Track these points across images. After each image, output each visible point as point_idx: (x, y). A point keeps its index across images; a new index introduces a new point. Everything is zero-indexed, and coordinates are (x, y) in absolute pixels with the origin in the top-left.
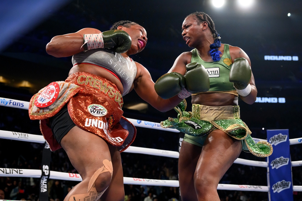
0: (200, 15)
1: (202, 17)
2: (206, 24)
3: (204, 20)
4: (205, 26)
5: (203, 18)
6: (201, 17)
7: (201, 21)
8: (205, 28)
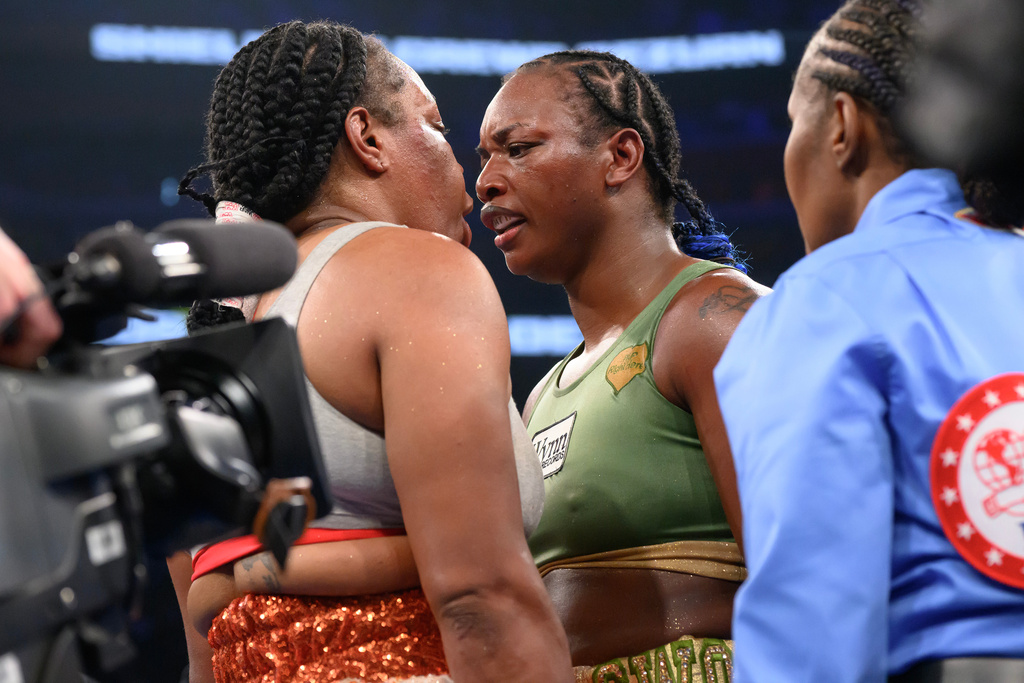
0: (602, 75)
1: (615, 93)
2: (630, 145)
3: (625, 119)
4: (625, 154)
5: (615, 99)
6: (607, 91)
7: (605, 124)
8: (620, 175)
